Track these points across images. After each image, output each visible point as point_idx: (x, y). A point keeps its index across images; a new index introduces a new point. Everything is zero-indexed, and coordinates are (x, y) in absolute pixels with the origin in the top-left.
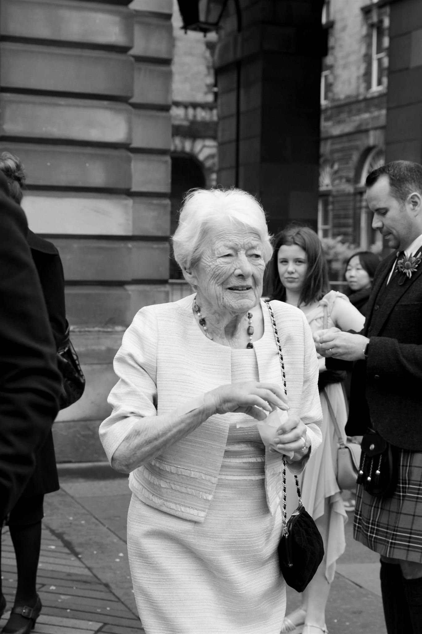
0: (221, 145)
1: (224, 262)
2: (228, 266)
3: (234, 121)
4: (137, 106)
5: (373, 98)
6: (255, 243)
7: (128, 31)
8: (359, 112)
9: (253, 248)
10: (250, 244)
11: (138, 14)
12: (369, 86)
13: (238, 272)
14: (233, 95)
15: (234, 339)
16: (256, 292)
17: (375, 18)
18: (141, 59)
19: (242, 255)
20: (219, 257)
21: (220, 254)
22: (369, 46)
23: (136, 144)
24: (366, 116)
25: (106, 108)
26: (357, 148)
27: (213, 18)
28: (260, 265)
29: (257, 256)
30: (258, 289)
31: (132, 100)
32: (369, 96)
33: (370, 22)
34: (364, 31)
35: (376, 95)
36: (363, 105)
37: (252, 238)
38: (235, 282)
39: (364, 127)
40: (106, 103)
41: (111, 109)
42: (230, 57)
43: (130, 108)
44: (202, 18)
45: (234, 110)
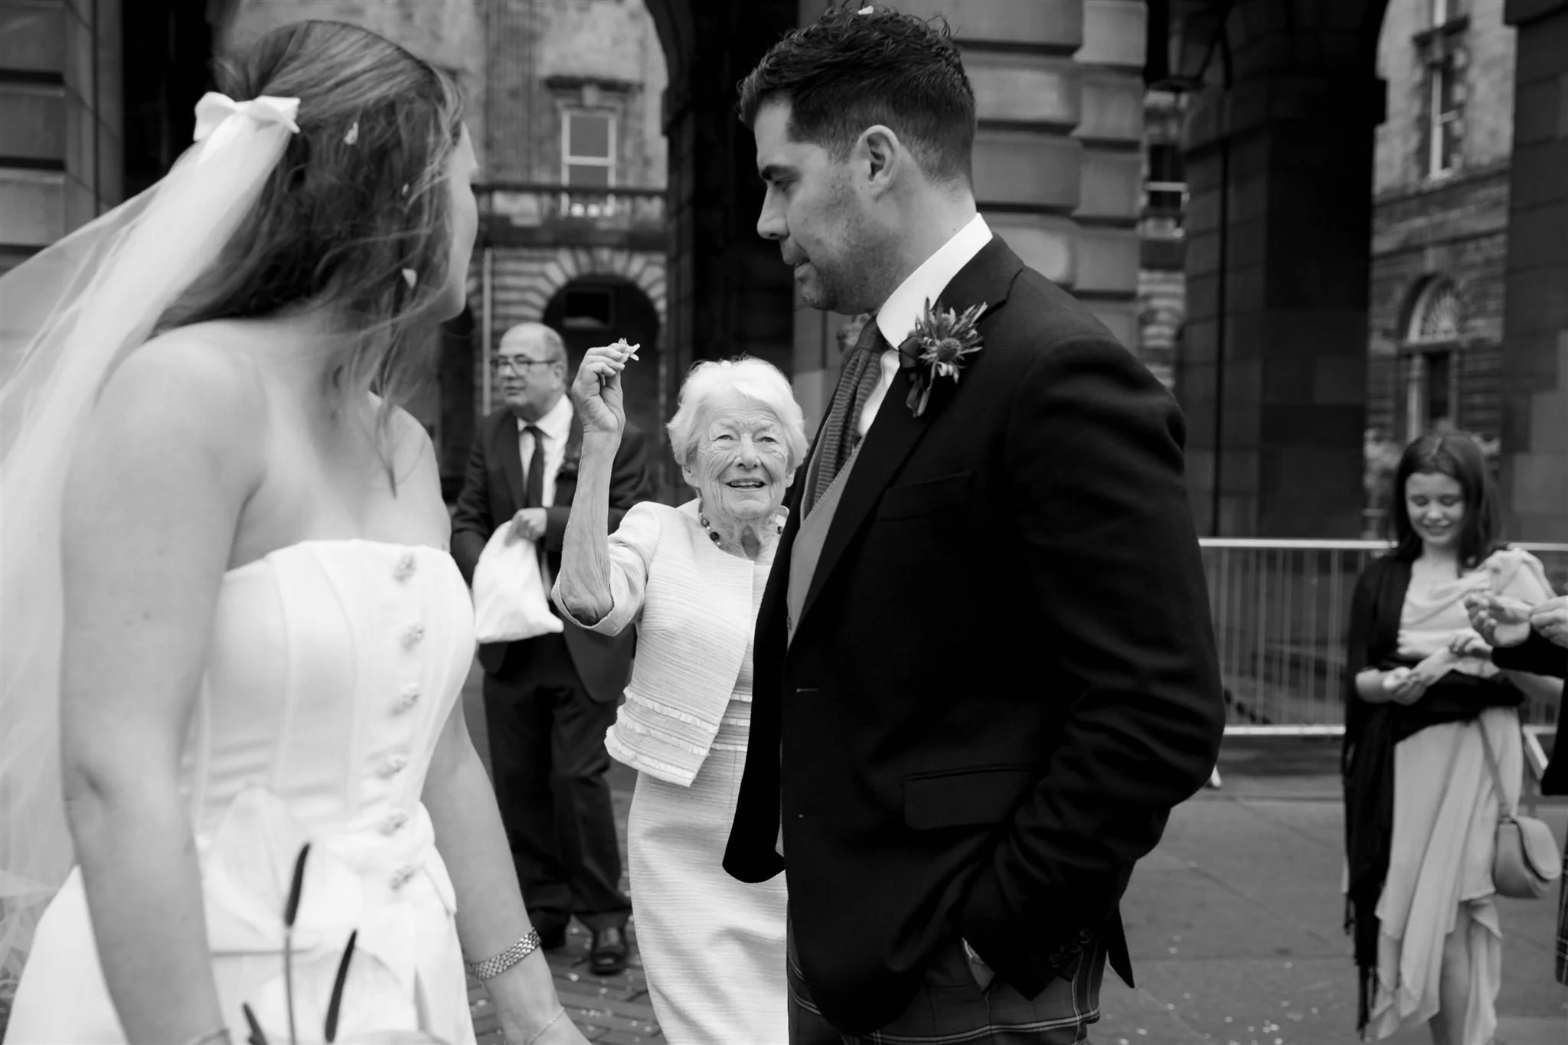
0: (1191, 281)
1: (720, 447)
2: (727, 453)
3: (1215, 240)
4: (1086, 222)
5: (1433, 192)
6: (766, 423)
7: (1072, 97)
8: (1407, 215)
9: (764, 429)
10: (758, 425)
11: (1091, 69)
12: (1425, 169)
13: (738, 460)
14: (1215, 197)
15: (759, 558)
16: (772, 491)
17: (1438, 53)
18: (1092, 144)
19: (747, 439)
20: (715, 440)
21: (715, 436)
22: (1427, 100)
23: (1083, 283)
24: (1420, 222)
25: (1031, 226)
26: (1402, 278)
27: (1191, 70)
28: (775, 451)
29: (770, 440)
30: (775, 487)
31: (1080, 211)
32: (1426, 186)
33: (1429, 60)
34: (1418, 75)
35: (1438, 185)
36: (1414, 204)
37: (763, 416)
38: (735, 474)
39: (1416, 241)
40: (1033, 218)
41: (1042, 228)
42: (1211, 132)
43: (1073, 225)
44: (1174, 67)
45: (1215, 220)
